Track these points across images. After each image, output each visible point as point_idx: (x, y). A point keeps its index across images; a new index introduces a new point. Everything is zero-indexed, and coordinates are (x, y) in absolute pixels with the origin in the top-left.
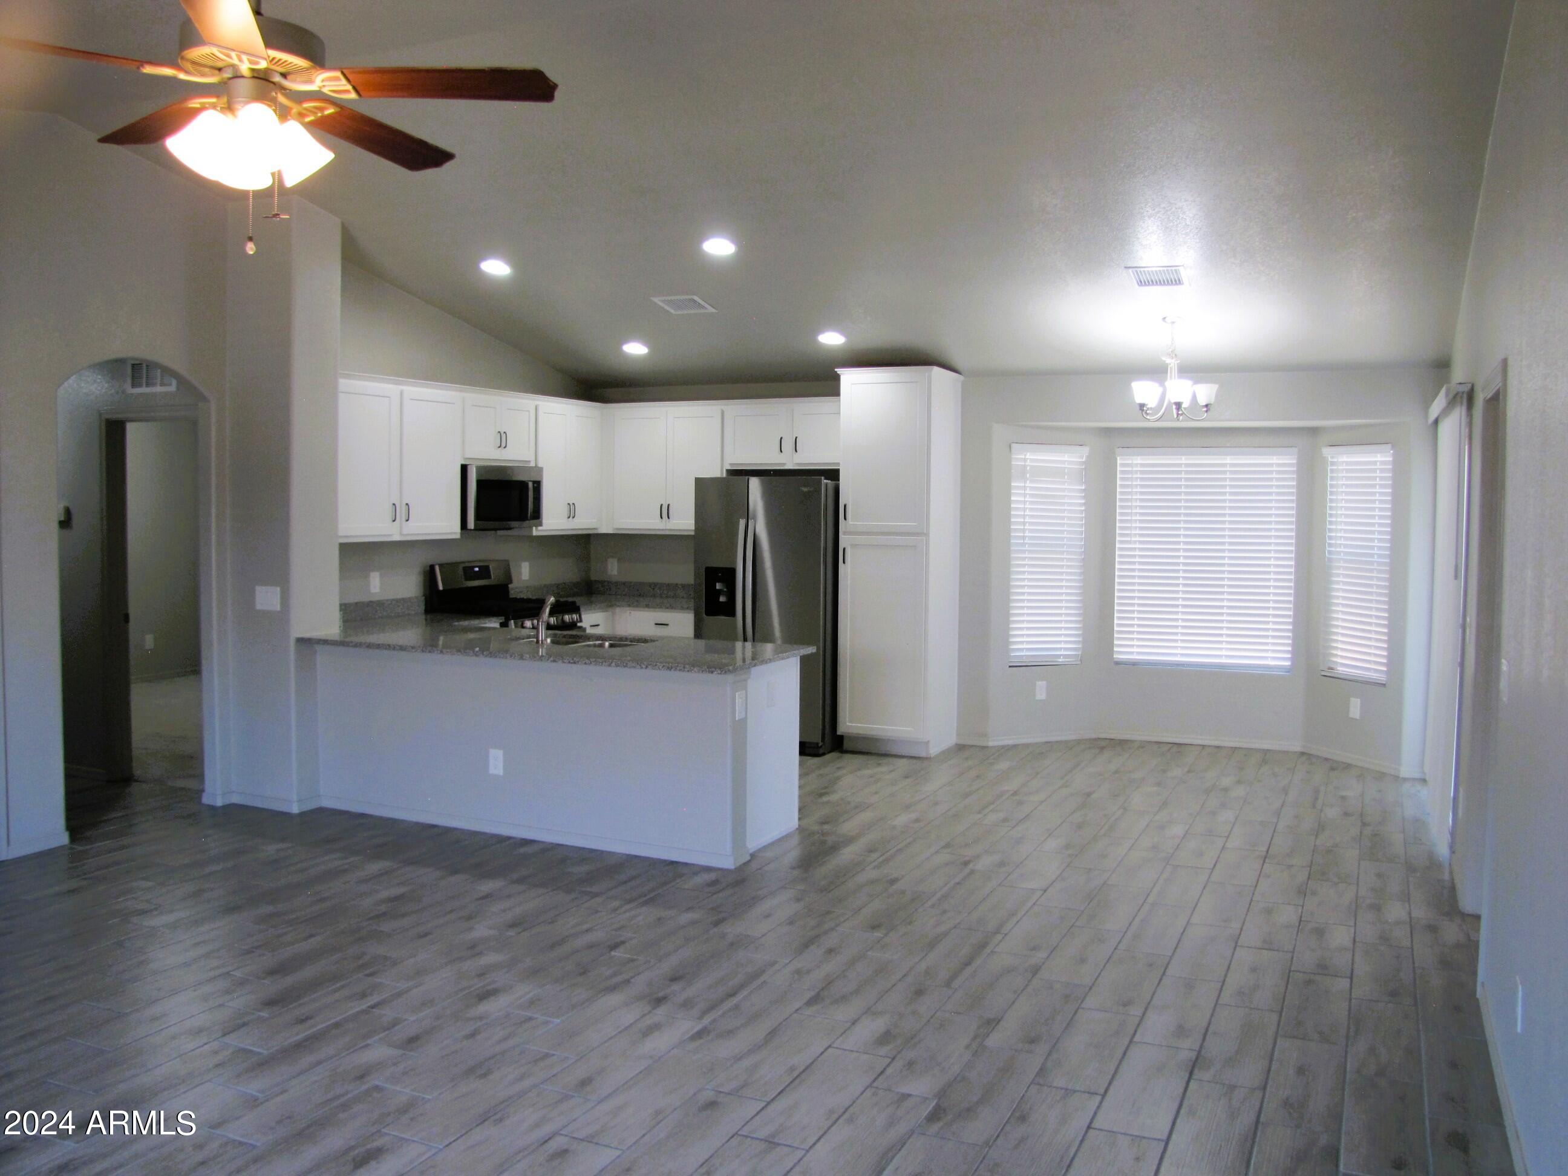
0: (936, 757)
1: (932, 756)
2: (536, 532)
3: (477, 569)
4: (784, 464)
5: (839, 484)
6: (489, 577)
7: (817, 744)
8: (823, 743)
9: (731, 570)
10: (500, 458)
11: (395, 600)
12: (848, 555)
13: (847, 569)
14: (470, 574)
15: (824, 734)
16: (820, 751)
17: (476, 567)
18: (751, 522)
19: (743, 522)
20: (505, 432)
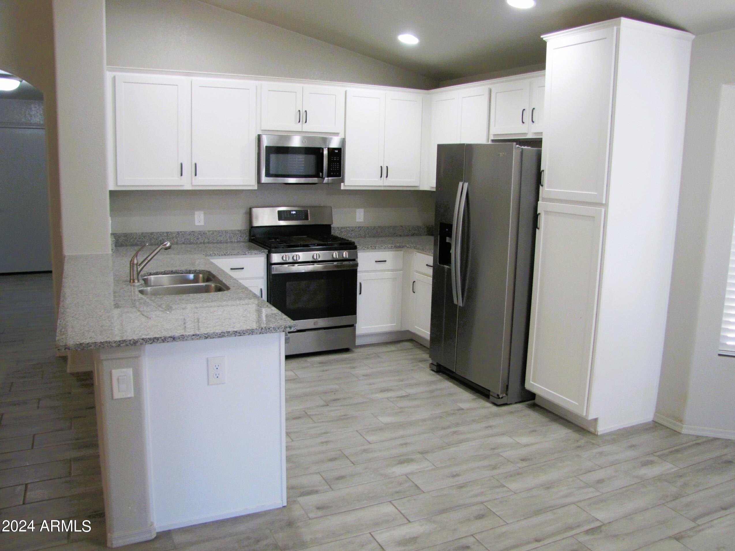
0: (603, 435)
1: (599, 434)
2: (342, 188)
3: (294, 212)
4: (525, 134)
5: (541, 150)
6: (306, 218)
7: (498, 395)
8: (504, 395)
9: (450, 226)
10: (301, 131)
11: (216, 231)
12: (542, 221)
13: (540, 234)
14: (286, 216)
15: (507, 386)
16: (500, 402)
17: (293, 211)
18: (466, 185)
19: (461, 184)
20: (304, 111)
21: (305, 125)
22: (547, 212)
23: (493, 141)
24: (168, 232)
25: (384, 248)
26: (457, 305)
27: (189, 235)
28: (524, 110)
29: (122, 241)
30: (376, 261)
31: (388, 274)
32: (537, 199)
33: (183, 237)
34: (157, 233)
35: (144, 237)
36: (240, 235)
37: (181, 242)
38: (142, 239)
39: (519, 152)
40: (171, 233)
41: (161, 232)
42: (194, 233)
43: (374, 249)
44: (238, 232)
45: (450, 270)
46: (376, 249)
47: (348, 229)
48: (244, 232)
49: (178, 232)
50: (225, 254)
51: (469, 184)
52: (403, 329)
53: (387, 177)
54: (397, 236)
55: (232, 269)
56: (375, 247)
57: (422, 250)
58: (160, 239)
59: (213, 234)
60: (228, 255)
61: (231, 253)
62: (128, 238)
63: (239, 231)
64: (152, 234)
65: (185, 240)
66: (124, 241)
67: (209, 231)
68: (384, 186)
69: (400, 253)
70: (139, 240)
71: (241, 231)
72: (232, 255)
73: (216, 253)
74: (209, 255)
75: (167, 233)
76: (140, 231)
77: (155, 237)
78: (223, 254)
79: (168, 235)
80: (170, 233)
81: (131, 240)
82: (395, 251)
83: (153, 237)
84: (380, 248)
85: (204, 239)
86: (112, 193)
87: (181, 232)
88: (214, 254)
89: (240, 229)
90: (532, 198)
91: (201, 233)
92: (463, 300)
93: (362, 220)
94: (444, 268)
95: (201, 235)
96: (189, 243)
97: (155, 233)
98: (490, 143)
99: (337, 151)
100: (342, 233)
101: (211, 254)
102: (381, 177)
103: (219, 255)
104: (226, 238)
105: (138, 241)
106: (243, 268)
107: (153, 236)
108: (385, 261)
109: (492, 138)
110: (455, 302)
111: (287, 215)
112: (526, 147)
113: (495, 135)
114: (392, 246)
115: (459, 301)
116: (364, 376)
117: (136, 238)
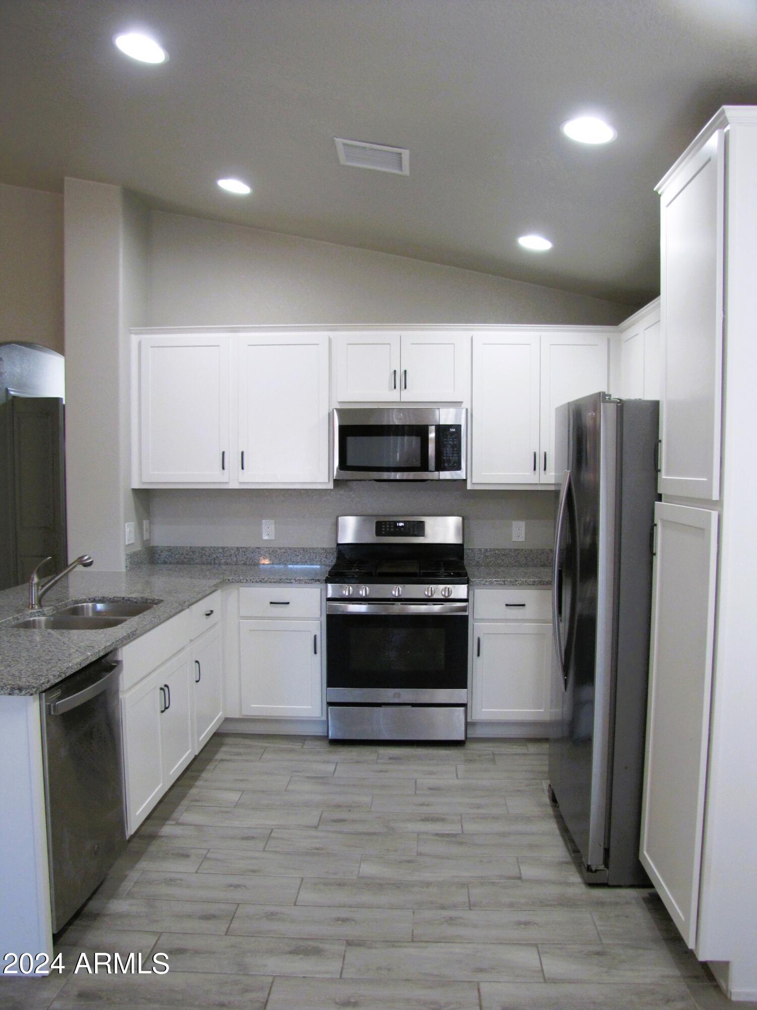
2: (469, 486)
3: (401, 524)
6: (422, 534)
7: (588, 865)
8: (602, 867)
10: (399, 401)
11: (290, 549)
12: (658, 537)
14: (388, 529)
15: (607, 851)
17: (399, 522)
20: (403, 371)
21: (404, 392)
24: (225, 548)
25: (521, 584)
27: (253, 552)
29: (166, 557)
30: (507, 605)
31: (530, 627)
33: (245, 555)
34: (210, 548)
35: (193, 552)
36: (325, 556)
37: (242, 562)
38: (191, 555)
40: (230, 549)
41: (215, 547)
42: (259, 550)
43: (502, 584)
44: (323, 551)
46: (505, 584)
47: (497, 552)
48: (331, 551)
49: (238, 548)
50: (260, 581)
53: (545, 469)
55: (271, 603)
56: (504, 581)
58: (213, 557)
59: (287, 552)
60: (266, 582)
61: (269, 580)
62: (172, 553)
63: (324, 548)
64: (203, 548)
65: (247, 559)
66: (167, 556)
67: (280, 549)
68: (541, 484)
69: (549, 593)
70: (187, 557)
71: (326, 550)
72: (271, 582)
73: (248, 579)
74: (237, 581)
75: (223, 548)
76: (189, 545)
77: (207, 554)
78: (258, 580)
79: (225, 551)
80: (226, 549)
81: (177, 557)
82: (541, 589)
83: (204, 554)
84: (513, 584)
85: (274, 558)
86: (136, 491)
87: (241, 548)
88: (245, 580)
89: (325, 546)
91: (269, 551)
93: (522, 538)
95: (270, 554)
96: (252, 563)
97: (208, 547)
99: (454, 430)
100: (487, 558)
101: (240, 580)
102: (536, 469)
103: (253, 582)
104: (304, 559)
105: (185, 558)
106: (288, 603)
107: (204, 552)
108: (523, 605)
111: (390, 528)
114: (534, 582)
116: (430, 789)
117: (182, 554)
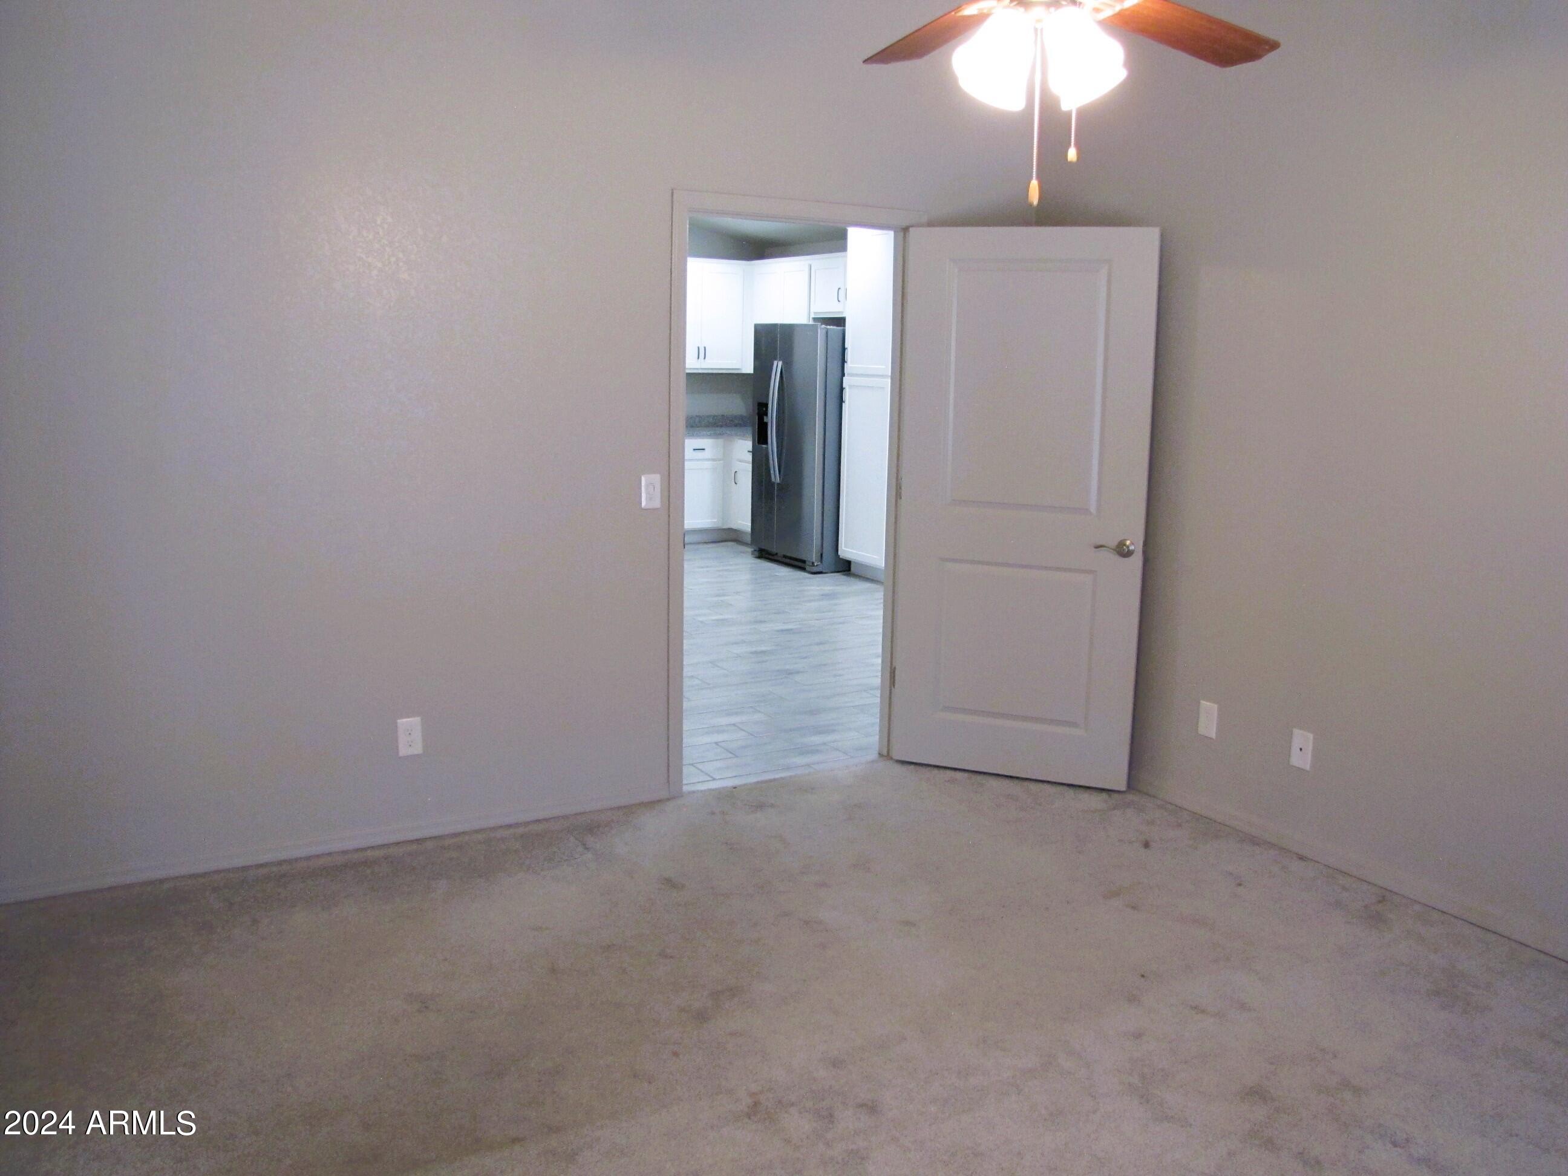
5: (845, 329)
7: (813, 563)
8: (819, 563)
9: (766, 405)
12: (847, 395)
13: (845, 406)
15: (822, 555)
16: (815, 569)
18: (780, 363)
19: (775, 363)
22: (851, 387)
23: (815, 319)
25: (703, 436)
26: (774, 483)
28: (839, 289)
30: (694, 450)
31: (708, 464)
32: (843, 375)
39: (824, 331)
43: (695, 437)
45: (767, 448)
51: (784, 363)
52: (725, 527)
53: (705, 358)
54: (717, 426)
56: (693, 434)
57: (743, 437)
68: (702, 369)
69: (720, 441)
82: (715, 438)
84: (698, 436)
90: (838, 373)
92: (780, 477)
94: (763, 447)
98: (811, 322)
102: (698, 358)
108: (705, 449)
109: (813, 316)
110: (773, 480)
112: (831, 327)
113: (815, 313)
114: (711, 434)
115: (776, 478)
